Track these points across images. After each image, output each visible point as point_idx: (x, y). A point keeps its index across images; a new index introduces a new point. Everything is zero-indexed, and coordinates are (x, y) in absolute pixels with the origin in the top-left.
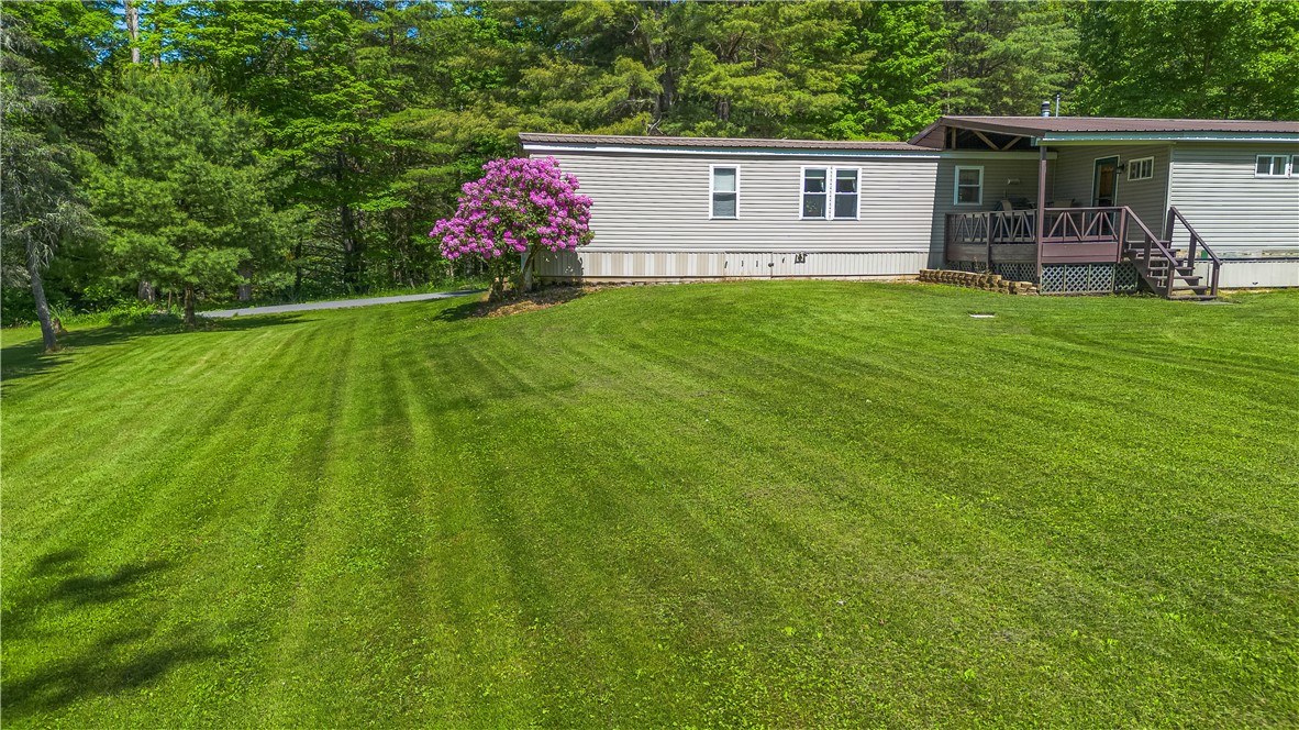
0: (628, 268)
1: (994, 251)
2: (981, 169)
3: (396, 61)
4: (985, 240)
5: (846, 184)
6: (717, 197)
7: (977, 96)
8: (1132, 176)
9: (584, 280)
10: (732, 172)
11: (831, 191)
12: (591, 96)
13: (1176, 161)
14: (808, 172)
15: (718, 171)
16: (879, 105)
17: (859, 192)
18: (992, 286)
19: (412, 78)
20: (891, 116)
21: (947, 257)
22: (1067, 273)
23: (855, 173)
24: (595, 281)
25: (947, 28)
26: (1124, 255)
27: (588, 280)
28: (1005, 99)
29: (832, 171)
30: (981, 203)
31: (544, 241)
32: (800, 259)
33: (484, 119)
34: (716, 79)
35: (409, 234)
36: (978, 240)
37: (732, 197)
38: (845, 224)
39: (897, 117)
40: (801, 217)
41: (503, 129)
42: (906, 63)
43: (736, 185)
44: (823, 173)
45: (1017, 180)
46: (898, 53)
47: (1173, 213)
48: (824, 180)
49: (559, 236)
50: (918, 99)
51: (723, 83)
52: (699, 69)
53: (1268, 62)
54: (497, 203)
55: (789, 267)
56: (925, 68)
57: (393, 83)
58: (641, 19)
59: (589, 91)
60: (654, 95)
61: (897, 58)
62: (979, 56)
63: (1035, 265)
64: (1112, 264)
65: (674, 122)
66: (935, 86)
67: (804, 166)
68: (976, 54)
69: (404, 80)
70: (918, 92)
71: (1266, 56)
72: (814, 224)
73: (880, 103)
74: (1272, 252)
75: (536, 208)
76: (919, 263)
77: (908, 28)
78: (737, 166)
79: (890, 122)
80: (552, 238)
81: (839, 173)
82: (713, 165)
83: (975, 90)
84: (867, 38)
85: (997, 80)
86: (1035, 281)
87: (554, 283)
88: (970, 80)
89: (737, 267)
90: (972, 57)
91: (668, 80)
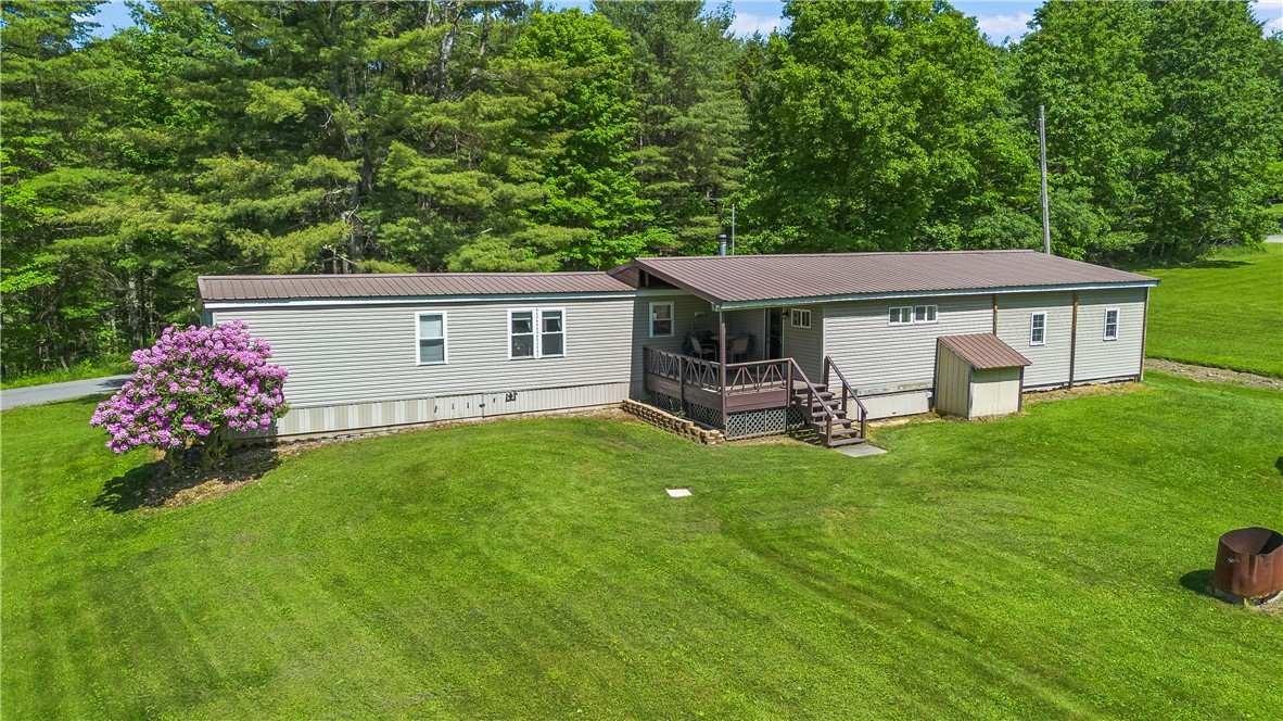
0: (329, 422)
1: (686, 392)
2: (672, 304)
3: (40, 115)
4: (678, 379)
5: (552, 324)
6: (424, 343)
7: (665, 163)
8: (795, 323)
9: (279, 440)
10: (439, 317)
11: (538, 331)
12: (280, 193)
13: (828, 316)
14: (514, 315)
15: (423, 318)
16: (578, 172)
17: (564, 331)
18: (686, 432)
19: (60, 134)
20: (591, 182)
21: (645, 386)
22: (747, 419)
23: (560, 313)
24: (292, 439)
25: (638, 100)
26: (792, 399)
27: (283, 439)
28: (691, 167)
29: (537, 313)
30: (673, 334)
31: (232, 424)
32: (511, 398)
33: (154, 213)
34: (418, 176)
35: (59, 306)
36: (672, 377)
37: (441, 342)
38: (553, 361)
39: (596, 183)
40: (510, 357)
41: (178, 223)
42: (601, 133)
43: (444, 330)
44: (530, 314)
45: (702, 313)
46: (594, 123)
47: (828, 362)
48: (531, 321)
49: (249, 416)
50: (614, 166)
51: (424, 181)
52: (399, 162)
53: (895, 170)
54: (175, 388)
55: (502, 407)
56: (619, 138)
57: (35, 140)
58: (335, 110)
59: (278, 187)
60: (352, 184)
61: (593, 128)
62: (666, 126)
63: (721, 413)
64: (783, 408)
65: (374, 208)
66: (629, 155)
67: (510, 310)
68: (663, 124)
69: (50, 137)
70: (613, 160)
71: (894, 164)
72: (524, 363)
73: (580, 170)
74: (904, 386)
75: (220, 388)
76: (622, 393)
77: (601, 101)
78: (444, 312)
79: (589, 188)
80: (241, 419)
81: (544, 314)
82: (418, 313)
83: (664, 159)
84: (564, 107)
85: (683, 149)
86: (721, 427)
87: (244, 446)
88: (659, 148)
89: (447, 411)
90: (659, 127)
91: (368, 169)
